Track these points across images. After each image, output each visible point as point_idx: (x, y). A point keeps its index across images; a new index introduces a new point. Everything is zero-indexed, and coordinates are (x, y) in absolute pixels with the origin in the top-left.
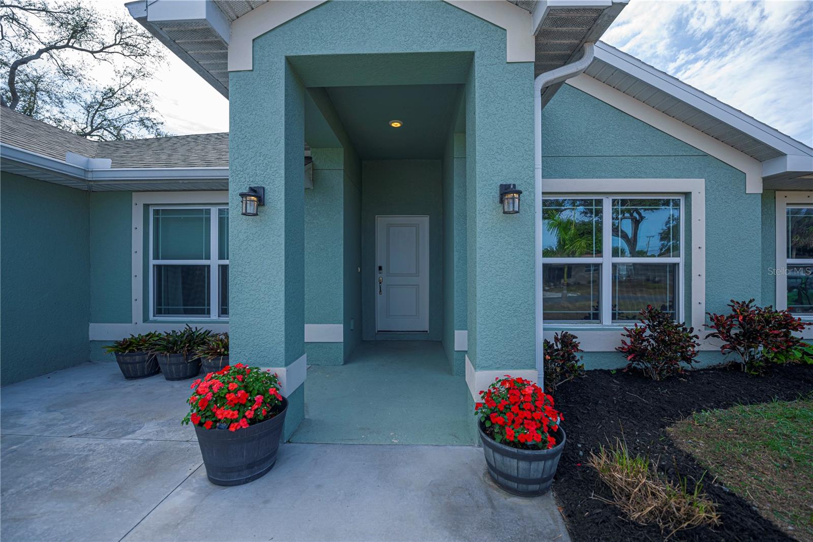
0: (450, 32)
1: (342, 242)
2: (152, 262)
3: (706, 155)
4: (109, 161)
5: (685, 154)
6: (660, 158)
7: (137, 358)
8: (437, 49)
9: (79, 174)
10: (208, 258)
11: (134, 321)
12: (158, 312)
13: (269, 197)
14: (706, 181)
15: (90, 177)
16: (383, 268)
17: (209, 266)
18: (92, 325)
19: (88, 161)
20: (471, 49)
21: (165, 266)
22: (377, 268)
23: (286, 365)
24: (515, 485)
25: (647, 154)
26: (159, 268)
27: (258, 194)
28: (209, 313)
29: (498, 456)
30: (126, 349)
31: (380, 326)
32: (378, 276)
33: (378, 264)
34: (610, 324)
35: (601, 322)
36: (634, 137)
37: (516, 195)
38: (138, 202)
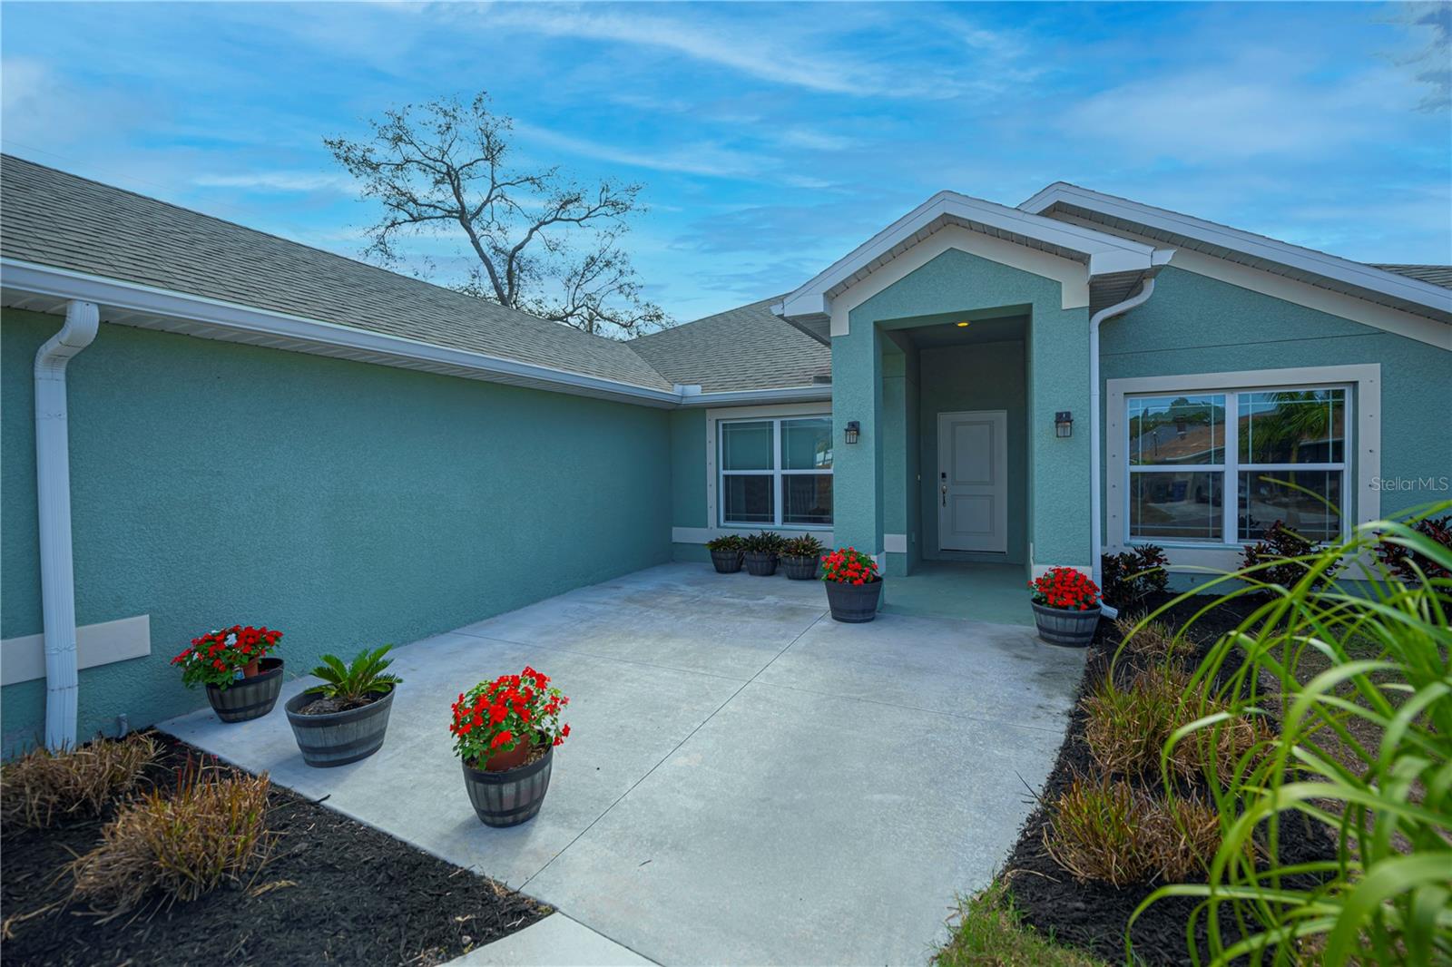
0: (1010, 289)
1: (905, 451)
2: (723, 472)
3: (1384, 332)
4: (699, 387)
5: (1348, 334)
6: (1309, 341)
7: (730, 555)
8: (999, 305)
9: (676, 400)
10: (772, 468)
11: (709, 526)
12: (727, 519)
13: (863, 428)
14: (1382, 366)
15: (684, 401)
16: (947, 475)
17: (772, 476)
18: (674, 529)
19: (683, 389)
20: (1030, 302)
21: (732, 476)
22: (940, 476)
23: (877, 554)
24: (1055, 637)
25: (1288, 338)
26: (726, 477)
27: (854, 427)
28: (773, 520)
29: (1042, 616)
30: (720, 547)
31: (943, 545)
32: (942, 485)
33: (941, 470)
34: (1236, 543)
35: (1223, 541)
36: (1268, 319)
37: (1069, 424)
38: (711, 417)
